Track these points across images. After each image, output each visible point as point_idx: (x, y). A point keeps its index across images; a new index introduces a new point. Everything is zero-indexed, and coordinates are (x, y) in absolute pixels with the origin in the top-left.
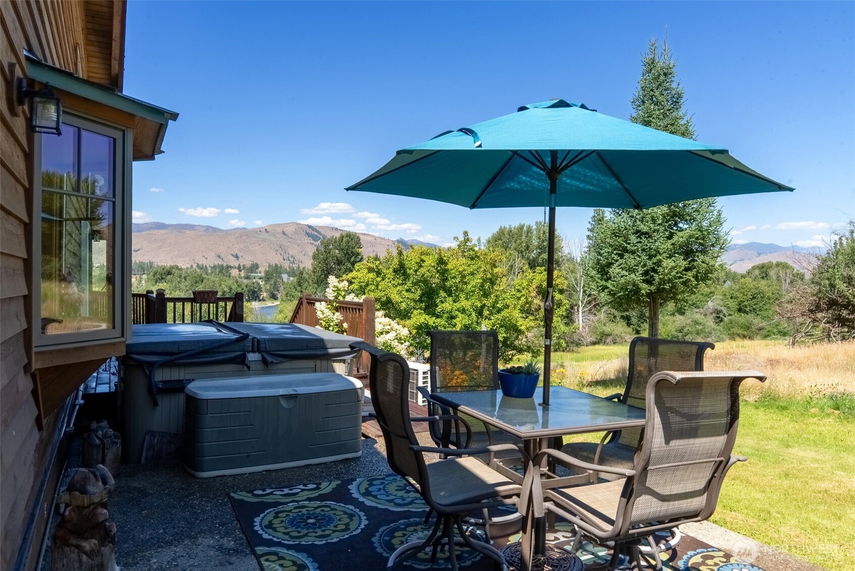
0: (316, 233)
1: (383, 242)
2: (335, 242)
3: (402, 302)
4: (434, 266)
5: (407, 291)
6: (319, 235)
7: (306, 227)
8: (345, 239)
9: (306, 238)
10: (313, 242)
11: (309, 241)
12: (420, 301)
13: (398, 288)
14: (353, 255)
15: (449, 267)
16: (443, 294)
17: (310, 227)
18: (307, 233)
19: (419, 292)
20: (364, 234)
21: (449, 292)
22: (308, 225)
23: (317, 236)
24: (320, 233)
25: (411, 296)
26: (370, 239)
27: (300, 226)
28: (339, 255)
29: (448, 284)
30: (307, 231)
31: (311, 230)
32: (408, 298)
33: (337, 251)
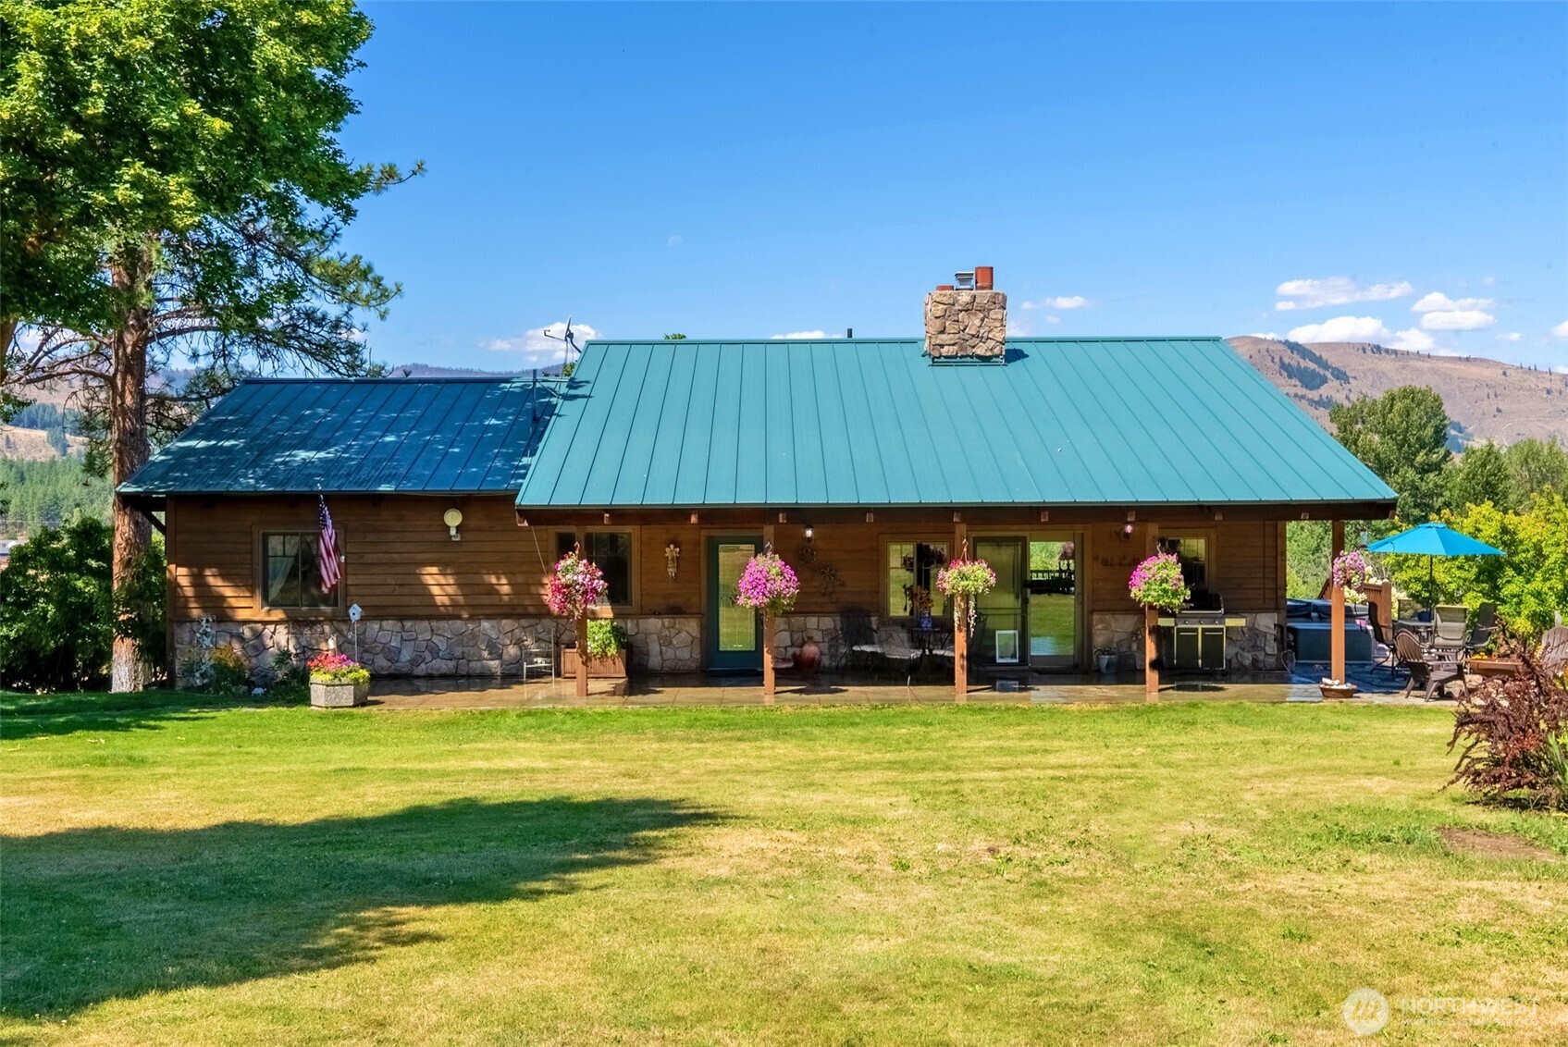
0: (1312, 366)
1: (1532, 381)
2: (1372, 413)
3: (1450, 582)
4: (1496, 537)
5: (1461, 568)
6: (1322, 372)
7: (1281, 347)
8: (1398, 406)
9: (1283, 380)
10: (1303, 391)
11: (1292, 391)
12: (1477, 580)
13: (1446, 565)
14: (1422, 447)
15: (1521, 536)
16: (1510, 572)
17: (1294, 347)
18: (1284, 367)
19: (1475, 570)
20: (1468, 359)
21: (1519, 571)
22: (1287, 343)
23: (1314, 374)
24: (1325, 366)
25: (1464, 574)
26: (1486, 373)
27: (1264, 346)
28: (1381, 449)
29: (1516, 559)
30: (1286, 360)
31: (1295, 355)
32: (1459, 578)
33: (1377, 438)
